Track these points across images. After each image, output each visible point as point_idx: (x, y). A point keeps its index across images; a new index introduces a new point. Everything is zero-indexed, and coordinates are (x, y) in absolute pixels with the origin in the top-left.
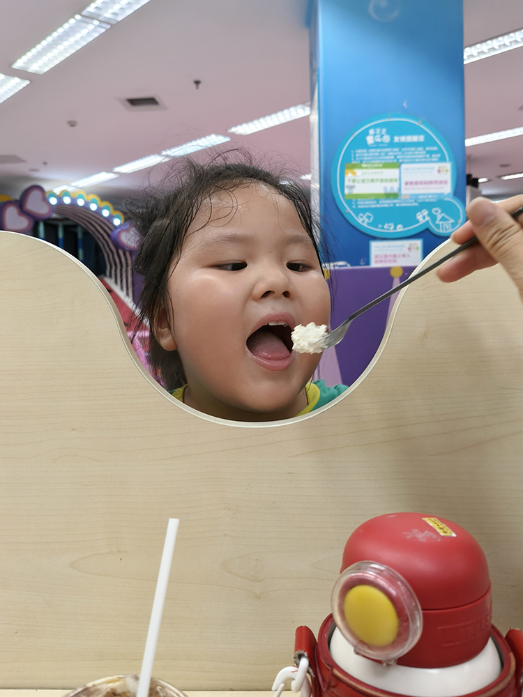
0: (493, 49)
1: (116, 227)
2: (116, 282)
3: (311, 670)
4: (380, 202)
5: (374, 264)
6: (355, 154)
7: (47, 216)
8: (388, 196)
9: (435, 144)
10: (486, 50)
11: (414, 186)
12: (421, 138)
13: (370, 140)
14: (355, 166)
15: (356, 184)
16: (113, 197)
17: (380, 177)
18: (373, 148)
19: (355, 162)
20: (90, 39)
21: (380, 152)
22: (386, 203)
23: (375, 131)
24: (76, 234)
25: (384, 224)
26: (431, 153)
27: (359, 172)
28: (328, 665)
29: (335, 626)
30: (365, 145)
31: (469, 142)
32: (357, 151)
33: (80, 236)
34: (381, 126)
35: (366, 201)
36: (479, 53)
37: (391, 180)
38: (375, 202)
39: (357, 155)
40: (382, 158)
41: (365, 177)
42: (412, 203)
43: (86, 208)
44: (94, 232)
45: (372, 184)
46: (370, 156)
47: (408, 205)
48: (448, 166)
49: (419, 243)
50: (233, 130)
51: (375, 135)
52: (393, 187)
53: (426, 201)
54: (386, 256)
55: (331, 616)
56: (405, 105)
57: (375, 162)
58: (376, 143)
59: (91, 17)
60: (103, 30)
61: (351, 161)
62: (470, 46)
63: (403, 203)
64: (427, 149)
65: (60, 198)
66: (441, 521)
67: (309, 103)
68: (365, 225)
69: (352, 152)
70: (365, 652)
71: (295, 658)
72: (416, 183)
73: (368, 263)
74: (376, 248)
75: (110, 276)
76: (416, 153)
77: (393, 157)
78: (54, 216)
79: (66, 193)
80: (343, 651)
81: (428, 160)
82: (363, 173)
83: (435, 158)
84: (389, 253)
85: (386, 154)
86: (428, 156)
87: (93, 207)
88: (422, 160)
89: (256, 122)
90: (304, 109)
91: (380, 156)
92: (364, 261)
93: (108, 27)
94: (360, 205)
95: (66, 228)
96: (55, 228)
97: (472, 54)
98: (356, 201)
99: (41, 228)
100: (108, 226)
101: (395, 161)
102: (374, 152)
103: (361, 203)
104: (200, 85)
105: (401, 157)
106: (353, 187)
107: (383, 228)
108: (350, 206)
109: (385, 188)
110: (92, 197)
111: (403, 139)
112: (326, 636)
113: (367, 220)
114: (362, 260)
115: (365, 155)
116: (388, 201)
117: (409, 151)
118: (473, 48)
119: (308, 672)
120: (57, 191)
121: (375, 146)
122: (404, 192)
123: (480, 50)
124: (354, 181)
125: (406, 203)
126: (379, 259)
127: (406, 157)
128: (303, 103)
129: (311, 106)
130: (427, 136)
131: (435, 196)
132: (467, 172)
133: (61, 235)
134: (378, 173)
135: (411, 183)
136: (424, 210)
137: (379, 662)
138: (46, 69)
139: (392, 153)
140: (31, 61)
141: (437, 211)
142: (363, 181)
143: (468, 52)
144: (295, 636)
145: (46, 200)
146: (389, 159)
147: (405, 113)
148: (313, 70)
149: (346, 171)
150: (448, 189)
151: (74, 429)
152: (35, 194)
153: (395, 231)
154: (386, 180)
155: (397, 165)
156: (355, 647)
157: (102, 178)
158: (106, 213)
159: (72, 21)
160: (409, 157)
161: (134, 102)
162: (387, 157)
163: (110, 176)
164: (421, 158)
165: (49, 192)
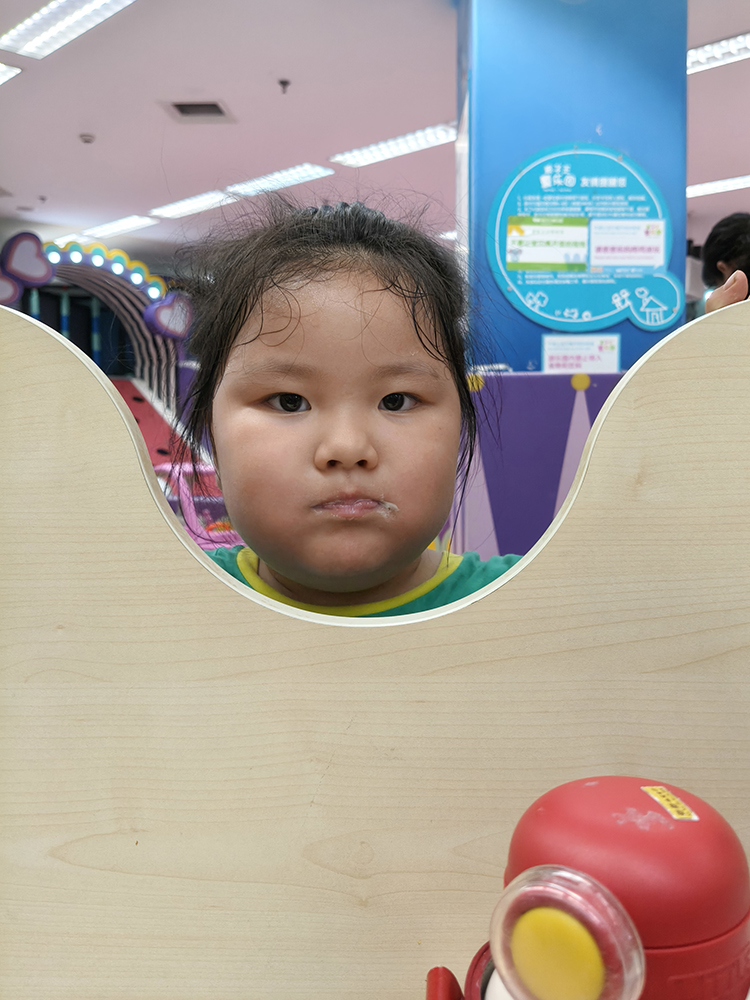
0: (730, 54)
1: (152, 301)
2: (151, 386)
4: (559, 276)
5: (548, 370)
6: (523, 202)
7: (44, 281)
8: (571, 267)
9: (642, 191)
10: (718, 55)
11: (609, 254)
12: (622, 182)
13: (546, 181)
14: (522, 221)
15: (524, 249)
16: (145, 254)
17: (560, 238)
18: (549, 193)
19: (524, 215)
21: (560, 201)
22: (568, 279)
23: (554, 168)
24: (88, 310)
25: (564, 310)
26: (635, 204)
27: (528, 229)
29: (493, 969)
30: (538, 190)
31: (693, 192)
32: (525, 198)
33: (95, 313)
34: (562, 160)
35: (537, 274)
36: (708, 59)
37: (576, 244)
38: (552, 276)
39: (526, 204)
40: (563, 209)
41: (537, 238)
42: (605, 279)
43: (106, 270)
44: (117, 308)
45: (547, 248)
46: (545, 207)
47: (601, 282)
48: (660, 225)
49: (614, 340)
50: (339, 158)
51: (553, 174)
52: (578, 254)
53: (627, 276)
54: (565, 358)
55: (486, 948)
56: (598, 130)
57: (552, 215)
58: (555, 186)
61: (516, 213)
62: (696, 47)
63: (594, 278)
64: (631, 198)
65: (64, 254)
66: (673, 794)
67: (455, 123)
68: (536, 310)
69: (519, 198)
72: (613, 249)
73: (539, 367)
74: (551, 345)
75: (142, 377)
76: (614, 203)
77: (579, 209)
78: (55, 280)
79: (74, 246)
81: (631, 215)
82: (534, 232)
83: (642, 212)
84: (569, 353)
85: (570, 203)
86: (631, 209)
87: (118, 269)
88: (623, 215)
89: (373, 148)
90: (446, 131)
91: (561, 206)
92: (533, 364)
94: (530, 279)
95: (73, 300)
96: (57, 299)
97: (698, 60)
98: (524, 274)
99: (35, 300)
100: (139, 300)
101: (582, 215)
102: (552, 201)
103: (531, 277)
104: (289, 88)
105: (591, 209)
106: (519, 252)
107: (562, 316)
108: (514, 281)
109: (567, 256)
110: (115, 253)
111: (595, 182)
112: (478, 985)
113: (539, 303)
114: (530, 363)
115: (539, 204)
116: (571, 276)
117: (604, 200)
118: (700, 51)
120: (61, 242)
121: (553, 191)
122: (594, 262)
123: (710, 55)
124: (520, 243)
125: (598, 278)
126: (555, 362)
127: (600, 209)
128: (446, 122)
129: (458, 128)
130: (631, 179)
131: (641, 270)
132: (688, 237)
133: (65, 311)
134: (557, 232)
135: (606, 249)
136: (623, 291)
138: (48, 51)
139: (578, 203)
141: (642, 293)
142: (534, 243)
143: (692, 56)
145: (42, 256)
146: (573, 212)
147: (598, 142)
148: (462, 70)
149: (509, 227)
150: (659, 260)
152: (24, 249)
153: (580, 321)
154: (568, 244)
155: (585, 220)
157: (133, 225)
158: (137, 279)
160: (603, 209)
161: (185, 109)
162: (571, 209)
163: (146, 222)
164: (621, 212)
165: (47, 243)
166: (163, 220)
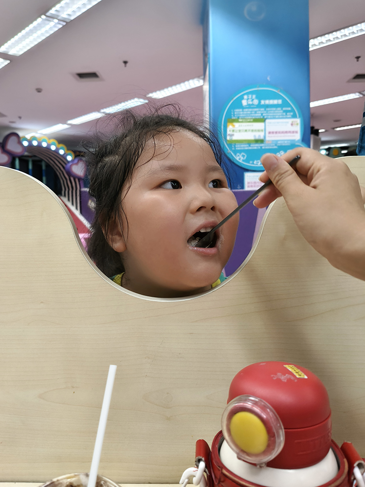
0: (330, 40)
1: (68, 162)
2: (69, 200)
3: (207, 470)
4: (251, 145)
5: (247, 188)
6: (234, 112)
7: (21, 154)
8: (257, 141)
9: (289, 106)
10: (324, 41)
11: (274, 135)
12: (280, 102)
13: (244, 103)
14: (234, 121)
15: (235, 133)
16: (67, 141)
17: (251, 128)
18: (246, 108)
19: (234, 118)
20: (52, 32)
21: (251, 111)
22: (255, 146)
23: (248, 96)
24: (41, 166)
25: (254, 161)
26: (286, 112)
27: (237, 125)
28: (219, 467)
29: (223, 439)
30: (241, 106)
31: (313, 104)
32: (235, 110)
33: (44, 168)
34: (252, 93)
35: (242, 144)
36: (319, 43)
37: (259, 131)
38: (248, 146)
39: (236, 113)
40: (252, 115)
41: (241, 128)
42: (273, 146)
43: (48, 148)
44: (53, 165)
45: (246, 133)
46: (244, 114)
47: (271, 147)
48: (298, 121)
50: (150, 95)
51: (248, 99)
52: (261, 135)
53: (283, 145)
54: (255, 183)
55: (221, 433)
56: (268, 79)
57: (248, 118)
58: (249, 105)
59: (52, 17)
60: (60, 26)
61: (231, 117)
62: (313, 38)
63: (267, 146)
64: (284, 109)
65: (30, 142)
66: (297, 368)
67: (203, 77)
68: (241, 161)
69: (232, 111)
70: (244, 457)
71: (196, 462)
72: (276, 133)
73: (243, 187)
74: (248, 177)
75: (65, 196)
76: (276, 112)
77: (260, 115)
78: (26, 154)
79: (34, 138)
80: (229, 457)
81: (284, 117)
82: (239, 126)
83: (289, 115)
84: (257, 180)
85: (256, 112)
86: (284, 114)
87: (53, 148)
88: (281, 117)
89: (166, 90)
90: (199, 81)
91: (252, 114)
92: (240, 186)
93: (64, 24)
94: (238, 147)
95: (34, 162)
96: (27, 162)
97: (314, 44)
98: (235, 144)
99: (17, 162)
100: (63, 161)
101: (262, 117)
102: (247, 111)
103: (238, 146)
104: (128, 65)
105: (265, 114)
106: (233, 135)
107: (253, 163)
108: (231, 148)
109: (255, 136)
110: (52, 141)
111: (267, 102)
112: (217, 446)
113: (242, 158)
115: (241, 113)
116: (257, 145)
117: (272, 110)
118: (316, 40)
119: (205, 471)
120: (28, 137)
121: (248, 107)
122: (267, 139)
123: (320, 41)
124: (233, 131)
125: (269, 146)
126: (250, 185)
127: (269, 114)
128: (199, 77)
129: (204, 79)
130: (284, 100)
131: (289, 142)
132: (311, 125)
133: (30, 167)
134: (250, 125)
135: (273, 133)
136: (281, 151)
137: (255, 465)
138: (21, 53)
139: (260, 112)
140: (11, 47)
142: (240, 131)
143: (312, 42)
144: (195, 447)
145: (20, 143)
146: (257, 116)
147: (269, 84)
148: (205, 54)
149: (228, 124)
150: (298, 137)
151: (42, 302)
152: (13, 139)
154: (255, 131)
155: (263, 120)
156: (238, 454)
157: (59, 128)
158: (62, 152)
159: (39, 20)
160: (271, 114)
161: (81, 76)
162: (256, 115)
163: (65, 126)
164: (280, 115)
165: (23, 137)
166: (73, 126)
